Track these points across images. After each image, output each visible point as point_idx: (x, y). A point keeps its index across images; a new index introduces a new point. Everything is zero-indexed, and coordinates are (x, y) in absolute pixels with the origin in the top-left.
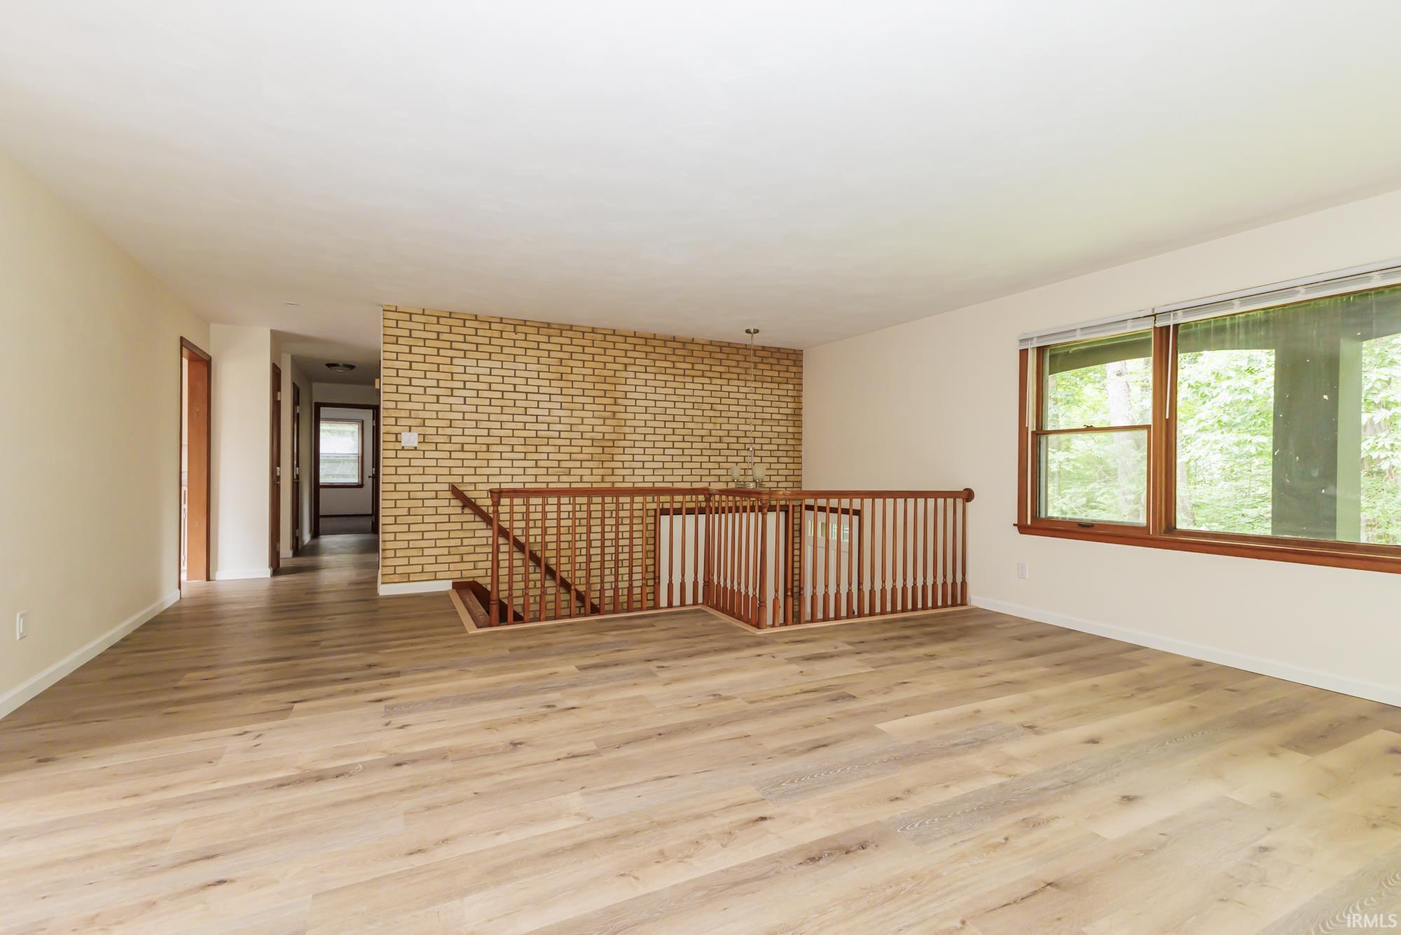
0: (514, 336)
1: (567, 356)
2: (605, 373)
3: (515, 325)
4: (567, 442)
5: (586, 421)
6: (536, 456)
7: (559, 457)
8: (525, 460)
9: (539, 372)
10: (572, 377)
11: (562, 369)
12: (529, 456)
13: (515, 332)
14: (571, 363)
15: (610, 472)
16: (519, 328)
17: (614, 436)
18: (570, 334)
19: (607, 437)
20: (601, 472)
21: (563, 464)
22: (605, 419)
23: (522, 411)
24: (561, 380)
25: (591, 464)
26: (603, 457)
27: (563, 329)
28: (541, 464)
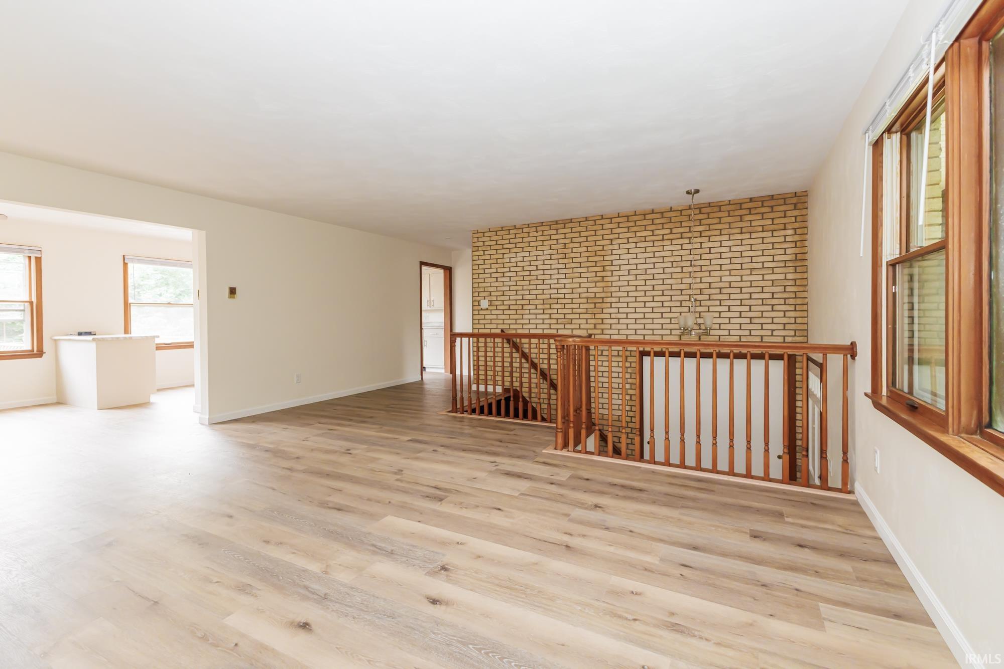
0: (536, 234)
1: (569, 241)
2: (596, 248)
3: (536, 227)
4: (570, 301)
5: (582, 285)
6: (550, 311)
7: (565, 311)
8: (543, 314)
9: (551, 255)
10: (572, 255)
11: (566, 251)
12: (546, 311)
13: (537, 231)
14: (572, 245)
15: (600, 321)
16: (539, 228)
17: (603, 295)
18: (570, 225)
19: (598, 295)
20: (594, 321)
21: (568, 316)
22: (596, 282)
23: (541, 282)
24: (565, 258)
25: (586, 316)
26: (595, 311)
27: (565, 223)
28: (553, 316)
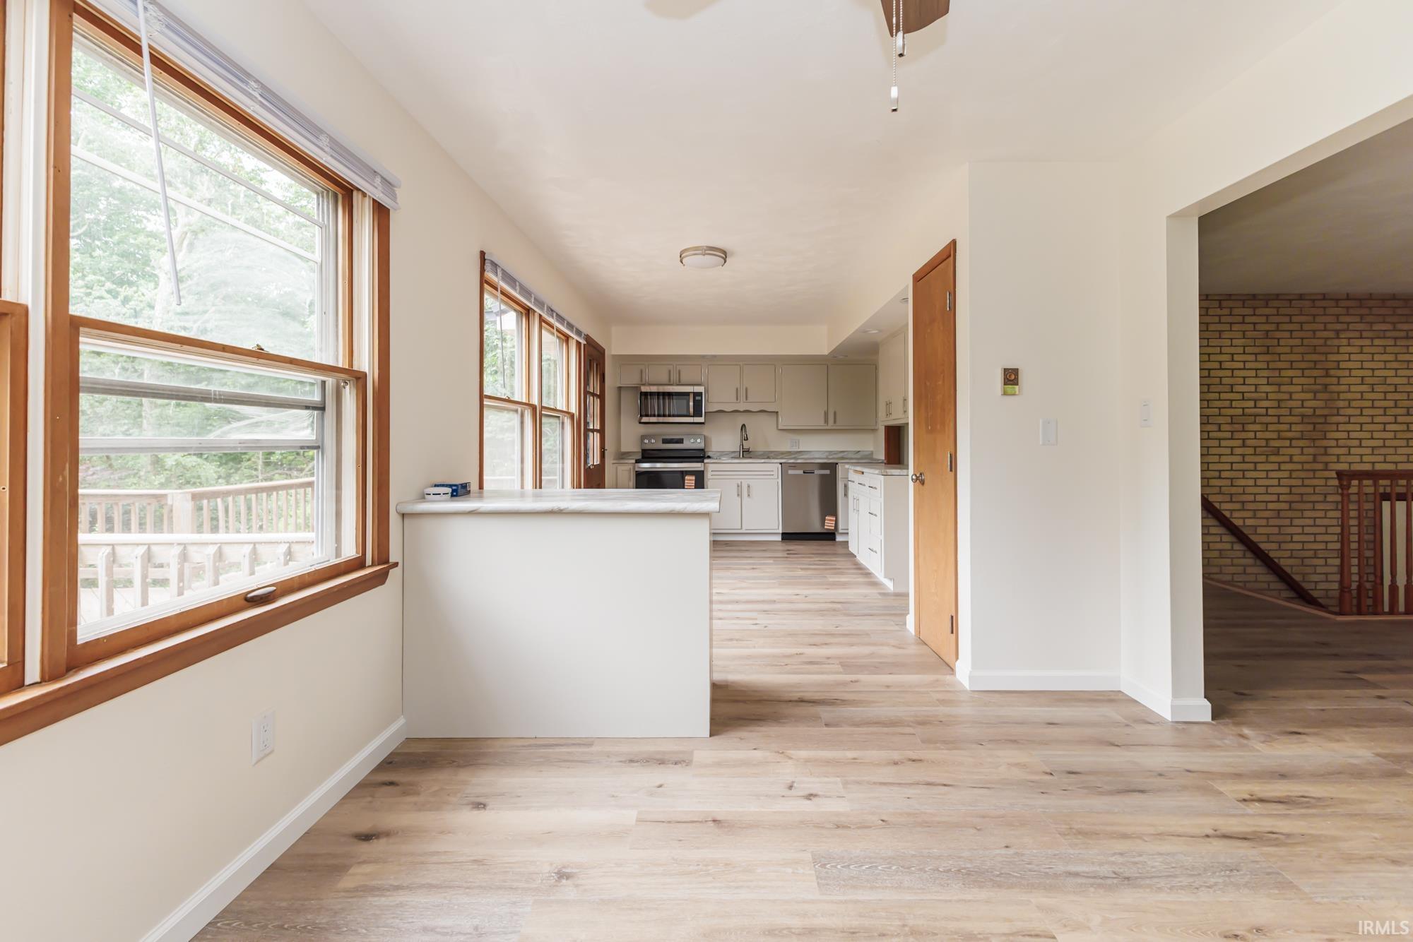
0: (1219, 312)
1: (1273, 327)
2: (1315, 342)
3: (1220, 300)
4: (1276, 419)
5: (1294, 396)
6: (1243, 435)
7: (1268, 435)
8: (1232, 439)
9: (1244, 347)
10: (1279, 350)
11: (1268, 342)
12: (1236, 435)
13: (1221, 308)
14: (1278, 335)
15: (1322, 451)
16: (1224, 304)
17: (1326, 412)
18: (1276, 303)
19: (1318, 412)
20: (1311, 451)
21: (1273, 443)
22: (1315, 393)
23: (1228, 388)
24: (1268, 353)
25: (1301, 443)
26: (1315, 435)
27: (1268, 299)
28: (1248, 442)
